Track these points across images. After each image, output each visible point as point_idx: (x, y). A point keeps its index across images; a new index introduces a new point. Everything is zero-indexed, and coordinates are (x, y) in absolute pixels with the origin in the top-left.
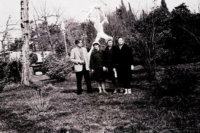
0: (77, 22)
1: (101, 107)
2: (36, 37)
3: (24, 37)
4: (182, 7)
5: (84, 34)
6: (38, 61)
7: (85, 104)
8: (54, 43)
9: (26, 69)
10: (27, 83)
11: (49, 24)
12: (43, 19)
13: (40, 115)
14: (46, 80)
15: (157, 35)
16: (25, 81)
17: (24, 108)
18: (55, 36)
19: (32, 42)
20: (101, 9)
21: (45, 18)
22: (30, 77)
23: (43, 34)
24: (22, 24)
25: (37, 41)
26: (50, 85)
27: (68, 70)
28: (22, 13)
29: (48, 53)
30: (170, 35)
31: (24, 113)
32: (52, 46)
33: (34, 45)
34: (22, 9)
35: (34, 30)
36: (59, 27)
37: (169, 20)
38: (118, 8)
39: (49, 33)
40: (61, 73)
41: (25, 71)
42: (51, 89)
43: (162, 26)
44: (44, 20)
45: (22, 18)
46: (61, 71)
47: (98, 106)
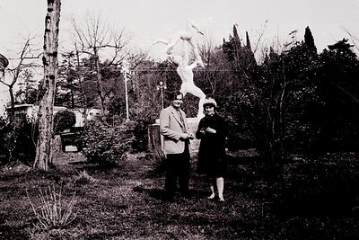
0: (151, 60)
1: (169, 229)
2: (76, 81)
3: (47, 82)
4: (343, 46)
5: (161, 83)
6: (76, 125)
7: (141, 219)
8: (107, 94)
9: (45, 141)
10: (44, 166)
11: (102, 61)
12: (91, 50)
13: (51, 235)
14: (81, 163)
15: (292, 95)
16: (41, 162)
17: (27, 216)
18: (110, 83)
19: (69, 91)
20: (191, 41)
21: (95, 48)
22: (51, 156)
23: (90, 77)
24: (44, 59)
25: (77, 89)
26: (85, 174)
27: (122, 147)
28: (47, 38)
29: (94, 111)
30: (315, 97)
31: (26, 226)
32: (103, 100)
33: (72, 95)
34: (47, 30)
35: (74, 69)
36: (119, 66)
37: (315, 70)
38: (228, 40)
39: (100, 76)
40: (108, 152)
41: (43, 145)
42: (84, 181)
43: (301, 79)
44: (93, 53)
45: (45, 47)
46: (108, 149)
47: (166, 224)
